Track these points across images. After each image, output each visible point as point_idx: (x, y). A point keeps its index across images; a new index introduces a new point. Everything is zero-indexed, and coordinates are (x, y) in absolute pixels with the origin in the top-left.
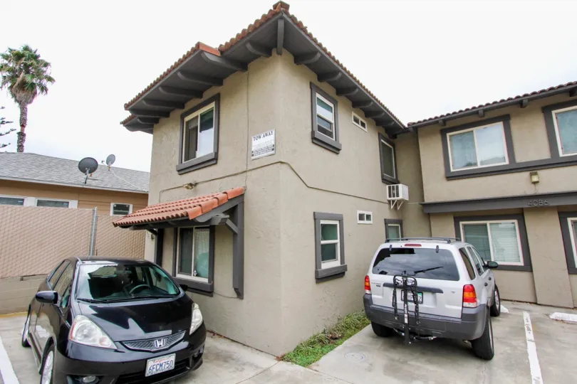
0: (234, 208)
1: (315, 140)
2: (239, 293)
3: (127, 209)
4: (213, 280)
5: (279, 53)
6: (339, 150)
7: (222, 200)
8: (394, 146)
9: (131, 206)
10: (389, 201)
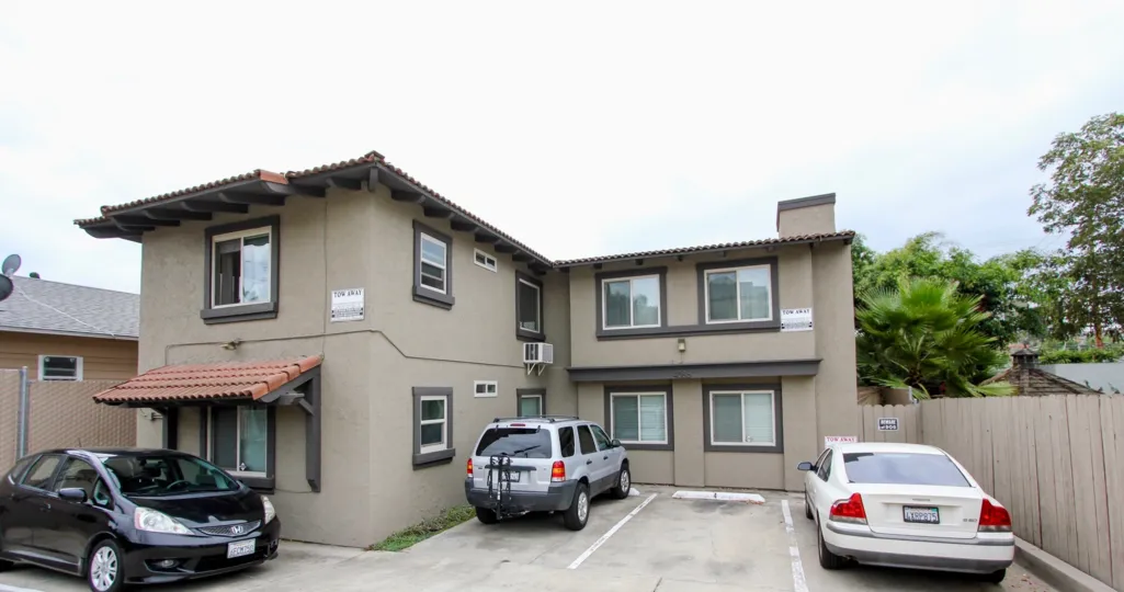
0: (309, 383)
1: (418, 297)
2: (315, 485)
3: (72, 365)
4: (274, 473)
5: (371, 191)
6: (451, 305)
7: (293, 375)
8: (541, 285)
9: (80, 361)
10: (526, 365)
